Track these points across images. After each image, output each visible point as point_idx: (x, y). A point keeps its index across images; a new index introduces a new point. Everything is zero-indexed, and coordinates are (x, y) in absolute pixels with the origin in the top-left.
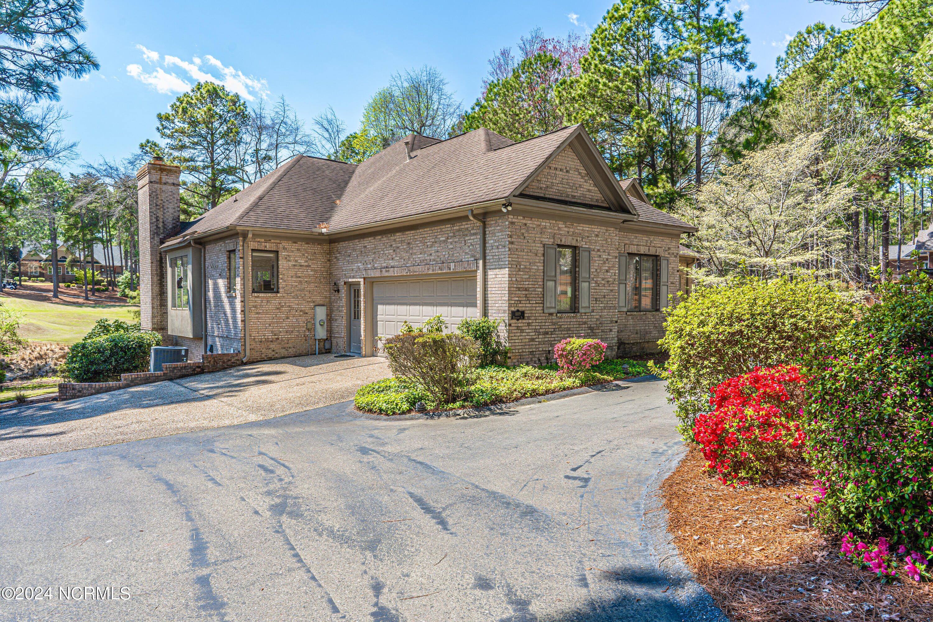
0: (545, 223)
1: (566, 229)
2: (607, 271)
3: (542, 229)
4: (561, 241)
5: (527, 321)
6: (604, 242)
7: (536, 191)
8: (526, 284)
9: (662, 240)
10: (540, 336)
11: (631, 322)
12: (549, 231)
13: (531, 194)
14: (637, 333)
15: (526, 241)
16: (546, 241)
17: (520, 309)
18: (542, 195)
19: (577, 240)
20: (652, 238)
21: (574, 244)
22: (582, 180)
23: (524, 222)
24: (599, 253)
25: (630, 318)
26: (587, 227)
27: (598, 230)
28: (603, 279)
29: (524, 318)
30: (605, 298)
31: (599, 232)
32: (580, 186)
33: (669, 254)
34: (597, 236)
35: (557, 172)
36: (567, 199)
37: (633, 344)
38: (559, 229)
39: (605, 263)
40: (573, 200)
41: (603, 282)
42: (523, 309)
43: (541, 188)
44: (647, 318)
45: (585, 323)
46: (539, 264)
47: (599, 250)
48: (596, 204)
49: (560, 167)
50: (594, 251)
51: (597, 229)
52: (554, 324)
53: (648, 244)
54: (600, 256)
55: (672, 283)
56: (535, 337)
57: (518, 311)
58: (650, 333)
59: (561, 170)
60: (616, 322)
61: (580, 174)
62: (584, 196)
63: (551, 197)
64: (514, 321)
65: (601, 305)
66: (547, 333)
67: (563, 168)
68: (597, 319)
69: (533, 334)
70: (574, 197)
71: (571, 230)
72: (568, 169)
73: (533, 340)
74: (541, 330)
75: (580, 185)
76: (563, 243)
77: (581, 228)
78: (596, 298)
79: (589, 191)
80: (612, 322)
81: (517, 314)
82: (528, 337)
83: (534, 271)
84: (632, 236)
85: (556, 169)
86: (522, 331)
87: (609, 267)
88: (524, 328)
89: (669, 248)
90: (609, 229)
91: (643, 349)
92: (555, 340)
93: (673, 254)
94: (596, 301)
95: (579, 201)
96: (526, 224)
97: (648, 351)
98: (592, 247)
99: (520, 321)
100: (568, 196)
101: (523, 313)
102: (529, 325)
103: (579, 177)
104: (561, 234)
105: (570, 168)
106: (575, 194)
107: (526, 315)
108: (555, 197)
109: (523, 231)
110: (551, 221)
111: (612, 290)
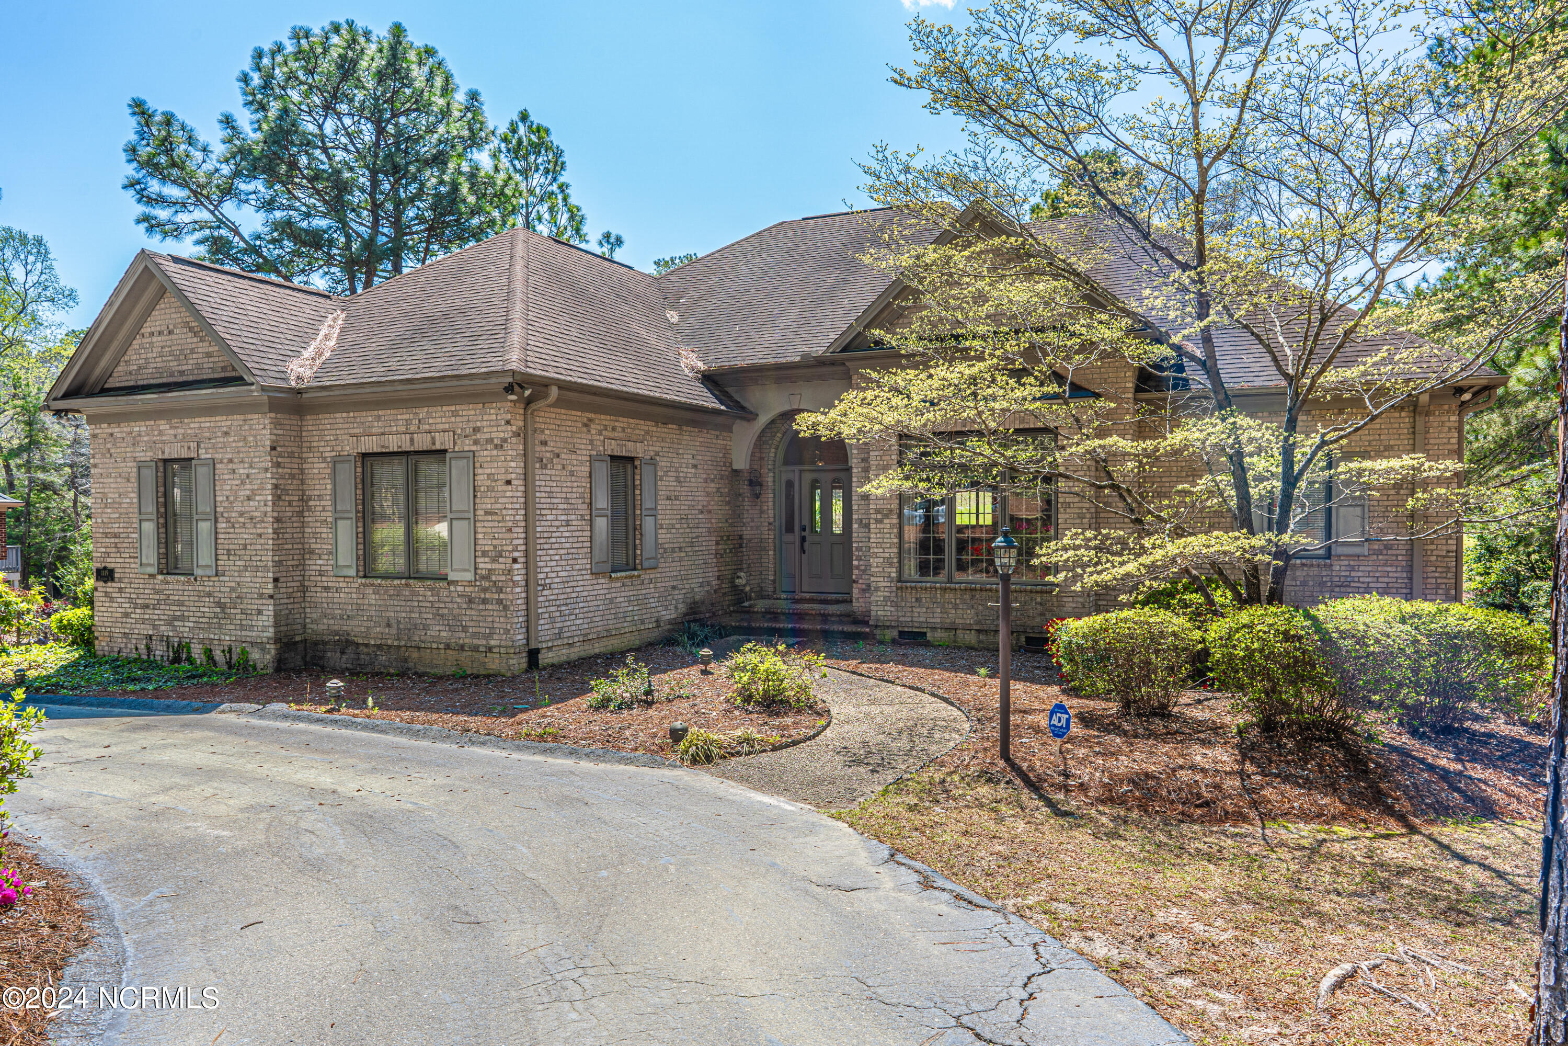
0: (138, 427)
1: (172, 432)
2: (249, 499)
3: (134, 438)
4: (163, 453)
5: (118, 585)
6: (241, 444)
7: (124, 379)
8: (116, 528)
9: (455, 414)
10: (138, 611)
11: (372, 599)
12: (146, 439)
13: (118, 385)
14: (389, 625)
15: (113, 460)
16: (141, 456)
17: (109, 565)
18: (132, 383)
19: (189, 448)
20: (422, 413)
21: (184, 455)
22: (195, 340)
23: (110, 431)
24: (231, 466)
25: (370, 590)
26: (206, 422)
27: (229, 423)
28: (241, 514)
29: (113, 580)
30: (245, 549)
31: (230, 427)
32: (192, 351)
33: (476, 442)
34: (226, 434)
35: (154, 339)
36: (171, 380)
37: (379, 647)
38: (161, 433)
39: (243, 483)
40: (181, 379)
41: (242, 520)
42: (113, 565)
43: (130, 373)
44: (414, 593)
45: (209, 595)
46: (132, 495)
47: (230, 461)
48: (222, 375)
49: (158, 329)
50: (221, 462)
51: (224, 422)
52: (157, 592)
53: (413, 428)
54: (234, 471)
55: (487, 513)
56: (130, 610)
57: (105, 568)
58: (426, 628)
59: (160, 333)
60: (271, 597)
61: (191, 329)
62: (199, 366)
63: (145, 382)
64: (101, 584)
65: (238, 563)
66: (146, 606)
67: (164, 328)
68: (232, 589)
69: (128, 605)
70: (182, 373)
71: (181, 431)
72: (171, 327)
73: (127, 615)
74: (138, 601)
75: (192, 349)
76: (166, 456)
77: (197, 425)
78: (228, 550)
79: (208, 355)
80: (261, 596)
81: (103, 573)
82: (120, 610)
83: (125, 506)
84: (368, 417)
85: (152, 334)
86: (112, 600)
87: (252, 490)
88: (114, 595)
89: (476, 430)
90: (249, 417)
91: (406, 660)
92: (159, 620)
93: (490, 441)
94: (229, 555)
95: (191, 378)
96: (112, 435)
97: (421, 669)
98: (218, 456)
99: (109, 584)
100: (172, 375)
101: (112, 572)
102: (121, 590)
103: (190, 335)
104: (164, 443)
105: (174, 325)
106: (185, 368)
107: (116, 575)
108: (152, 382)
109: (109, 446)
110: (148, 423)
111: (260, 535)
